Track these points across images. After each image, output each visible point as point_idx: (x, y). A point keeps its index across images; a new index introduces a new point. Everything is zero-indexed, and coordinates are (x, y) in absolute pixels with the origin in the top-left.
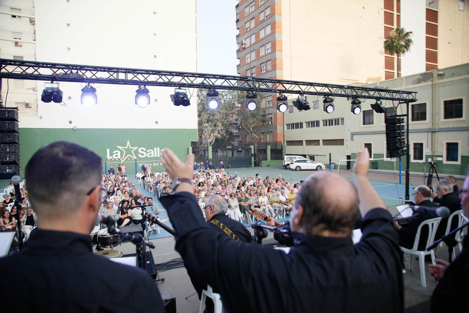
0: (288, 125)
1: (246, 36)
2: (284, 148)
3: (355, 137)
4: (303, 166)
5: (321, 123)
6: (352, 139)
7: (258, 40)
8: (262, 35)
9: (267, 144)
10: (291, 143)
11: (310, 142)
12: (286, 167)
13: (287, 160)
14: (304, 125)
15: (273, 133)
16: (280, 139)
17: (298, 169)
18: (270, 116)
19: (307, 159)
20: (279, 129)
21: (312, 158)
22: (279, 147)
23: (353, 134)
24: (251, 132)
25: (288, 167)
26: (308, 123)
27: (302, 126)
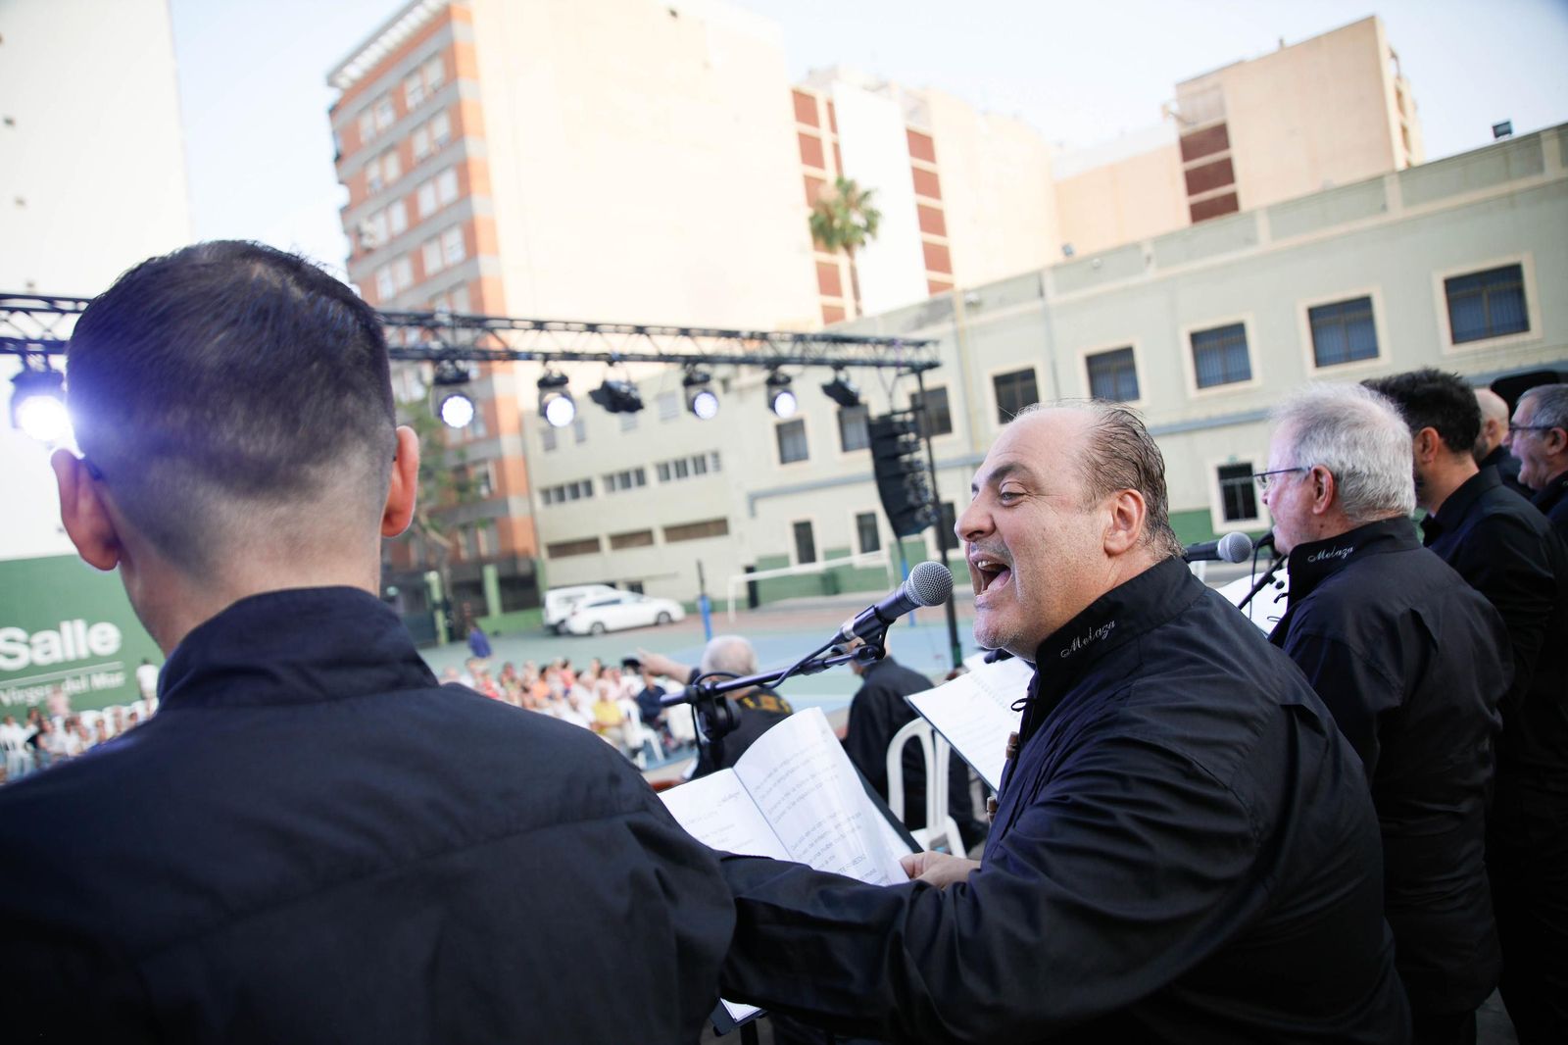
0: (546, 493)
1: (371, 207)
2: (539, 568)
3: (762, 506)
4: (613, 617)
5: (652, 476)
6: (753, 513)
7: (415, 221)
8: (428, 203)
9: (481, 562)
10: (560, 550)
11: (621, 541)
12: (557, 631)
13: (555, 607)
14: (599, 487)
15: (498, 522)
16: (522, 541)
17: (599, 631)
18: (480, 470)
19: (622, 593)
20: (517, 508)
21: (636, 588)
22: (523, 568)
23: (754, 499)
24: (424, 530)
25: (562, 629)
26: (609, 479)
27: (590, 491)
